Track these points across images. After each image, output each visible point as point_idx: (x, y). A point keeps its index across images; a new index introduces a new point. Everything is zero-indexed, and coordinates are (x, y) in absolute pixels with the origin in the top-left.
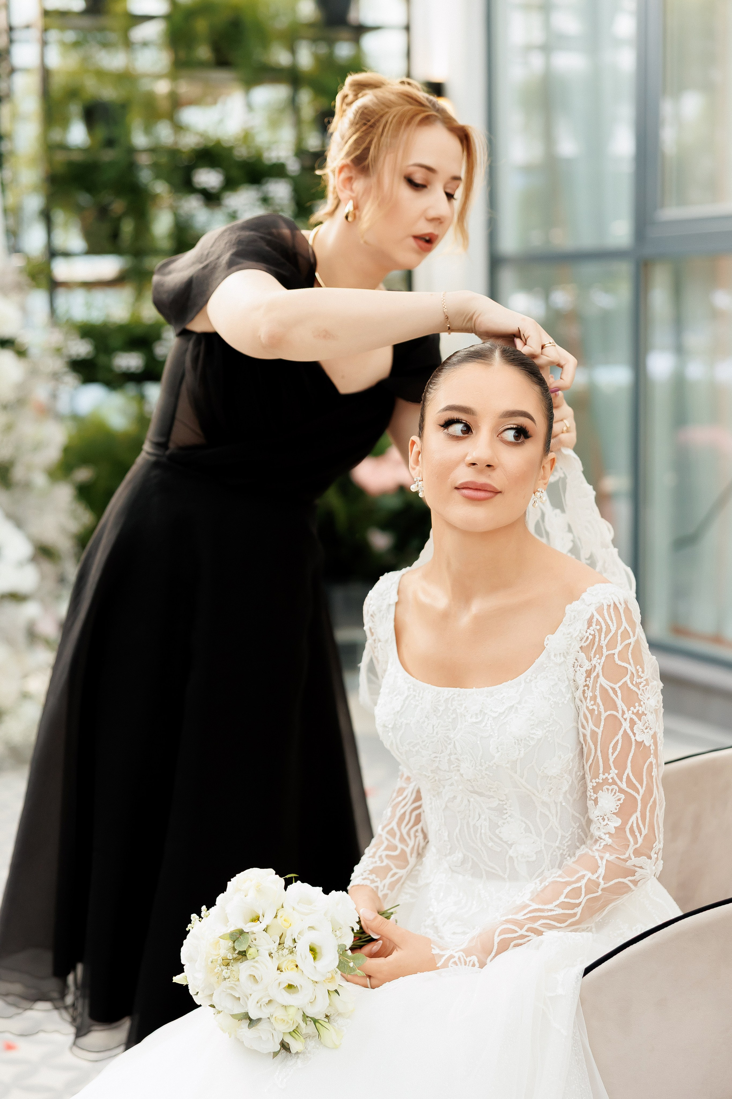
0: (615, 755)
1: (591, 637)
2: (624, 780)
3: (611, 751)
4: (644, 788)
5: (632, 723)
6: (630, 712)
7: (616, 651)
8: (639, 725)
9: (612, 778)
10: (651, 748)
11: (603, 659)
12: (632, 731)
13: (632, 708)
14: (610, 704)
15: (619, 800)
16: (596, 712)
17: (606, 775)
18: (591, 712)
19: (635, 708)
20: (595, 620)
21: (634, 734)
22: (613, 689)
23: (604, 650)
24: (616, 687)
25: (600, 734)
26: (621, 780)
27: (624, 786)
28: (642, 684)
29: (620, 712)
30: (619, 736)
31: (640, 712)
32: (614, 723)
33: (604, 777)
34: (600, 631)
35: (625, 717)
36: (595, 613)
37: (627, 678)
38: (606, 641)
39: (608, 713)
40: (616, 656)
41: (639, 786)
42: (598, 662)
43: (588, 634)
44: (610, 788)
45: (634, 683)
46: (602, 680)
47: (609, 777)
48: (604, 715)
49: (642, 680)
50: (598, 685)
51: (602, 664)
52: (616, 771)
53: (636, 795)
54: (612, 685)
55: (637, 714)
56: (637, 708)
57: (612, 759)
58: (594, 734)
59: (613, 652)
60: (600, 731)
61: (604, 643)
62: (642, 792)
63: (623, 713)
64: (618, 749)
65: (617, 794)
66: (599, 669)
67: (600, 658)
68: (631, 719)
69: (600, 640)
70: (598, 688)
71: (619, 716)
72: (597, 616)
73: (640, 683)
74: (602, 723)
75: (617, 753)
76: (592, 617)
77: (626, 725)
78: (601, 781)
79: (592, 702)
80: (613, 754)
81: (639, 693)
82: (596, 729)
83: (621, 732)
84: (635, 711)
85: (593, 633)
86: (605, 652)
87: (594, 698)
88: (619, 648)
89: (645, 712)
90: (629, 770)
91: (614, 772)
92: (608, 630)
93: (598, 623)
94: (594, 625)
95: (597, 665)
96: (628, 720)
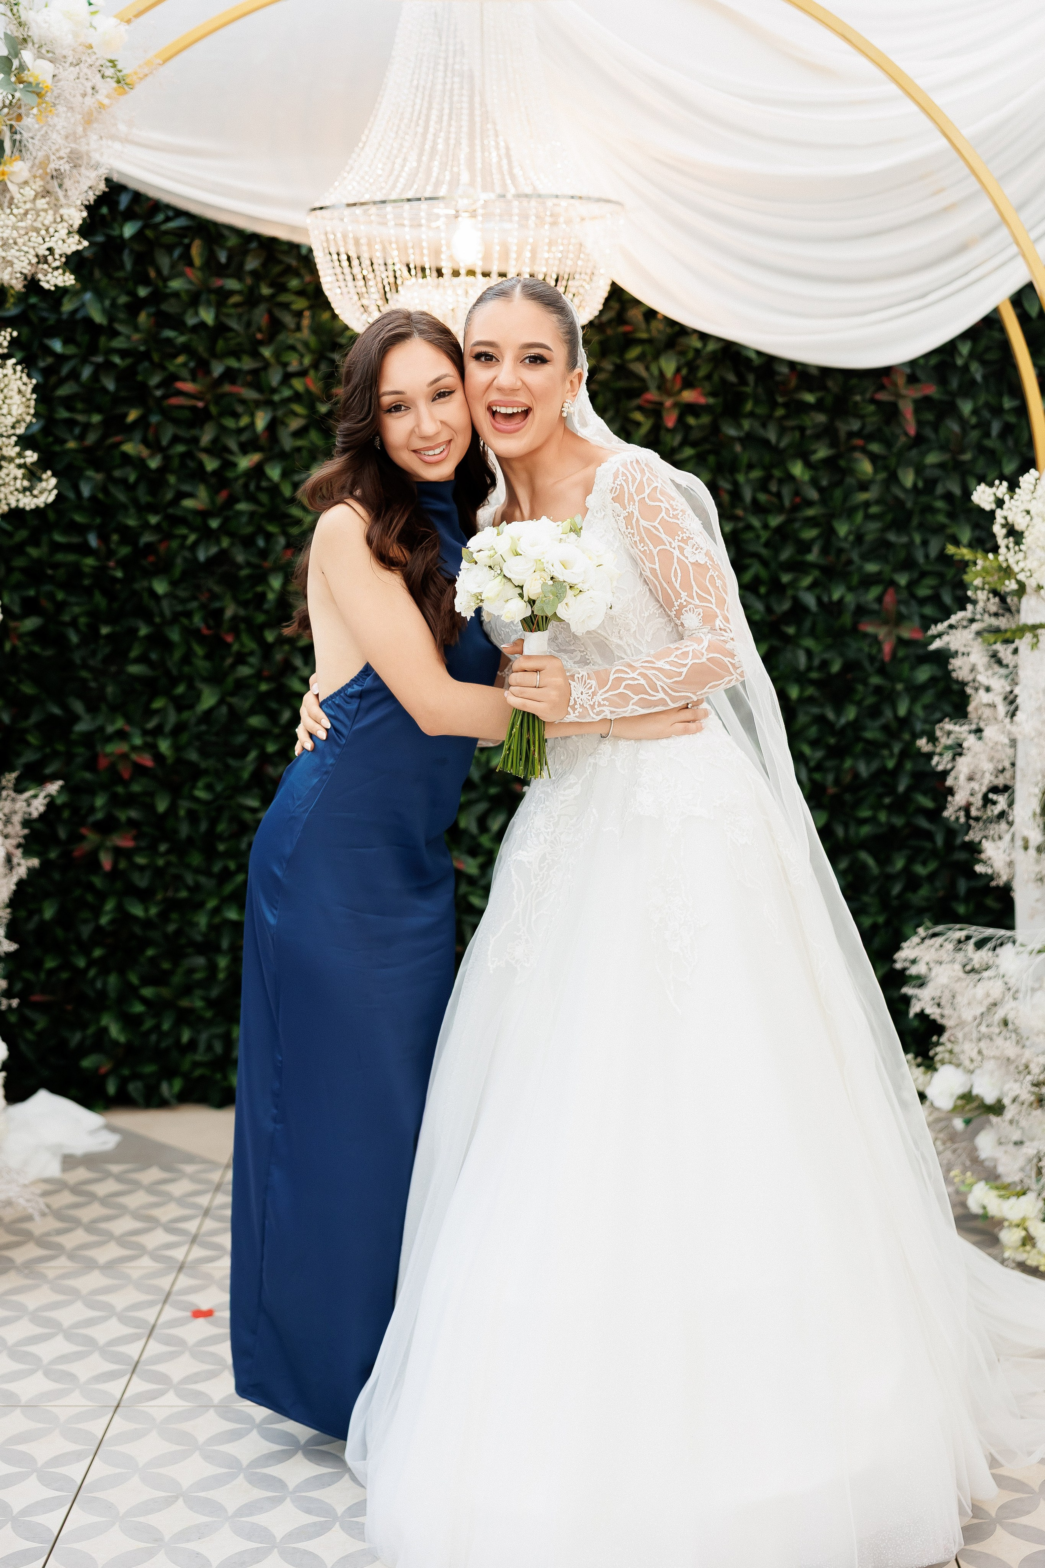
0: (679, 581)
1: (618, 487)
2: (695, 597)
3: (673, 579)
4: (714, 598)
5: (681, 550)
6: (676, 541)
7: (645, 495)
8: (688, 550)
9: (685, 601)
10: (708, 564)
11: (637, 504)
12: (684, 555)
13: (676, 538)
14: (658, 541)
15: (699, 614)
16: (648, 552)
17: (679, 600)
18: (644, 552)
19: (679, 536)
20: (620, 472)
21: (687, 558)
22: (654, 527)
23: (635, 496)
24: (656, 524)
25: (658, 568)
26: (693, 599)
27: (697, 602)
28: (680, 515)
29: (668, 544)
30: (676, 564)
31: (685, 538)
32: (666, 556)
33: (678, 603)
34: (626, 481)
35: (673, 546)
36: (620, 467)
37: (663, 514)
38: (635, 488)
39: (658, 548)
40: (647, 499)
41: (709, 597)
42: (634, 509)
43: (616, 485)
44: (687, 609)
45: (671, 516)
46: (642, 522)
47: (682, 601)
48: (655, 552)
49: (678, 511)
50: (641, 527)
51: (637, 509)
52: (686, 594)
53: (710, 605)
54: (651, 524)
55: (682, 540)
56: (681, 535)
57: (677, 586)
58: (653, 571)
59: (642, 496)
60: (657, 567)
61: (633, 490)
62: (713, 601)
63: (670, 543)
64: (679, 575)
65: (695, 610)
66: (636, 513)
67: (634, 504)
68: (679, 546)
69: (628, 489)
70: (643, 531)
71: (668, 547)
72: (621, 469)
73: (678, 514)
74: (657, 559)
75: (679, 578)
76: (618, 469)
77: (676, 553)
78: (678, 608)
79: (642, 545)
80: (676, 581)
81: (679, 523)
82: (653, 566)
83: (675, 560)
84: (680, 539)
85: (619, 483)
86: (637, 499)
87: (642, 540)
88: (647, 491)
89: (691, 536)
90: (695, 588)
91: (684, 595)
92: (634, 479)
93: (624, 474)
94: (620, 476)
95: (634, 511)
96: (677, 548)
